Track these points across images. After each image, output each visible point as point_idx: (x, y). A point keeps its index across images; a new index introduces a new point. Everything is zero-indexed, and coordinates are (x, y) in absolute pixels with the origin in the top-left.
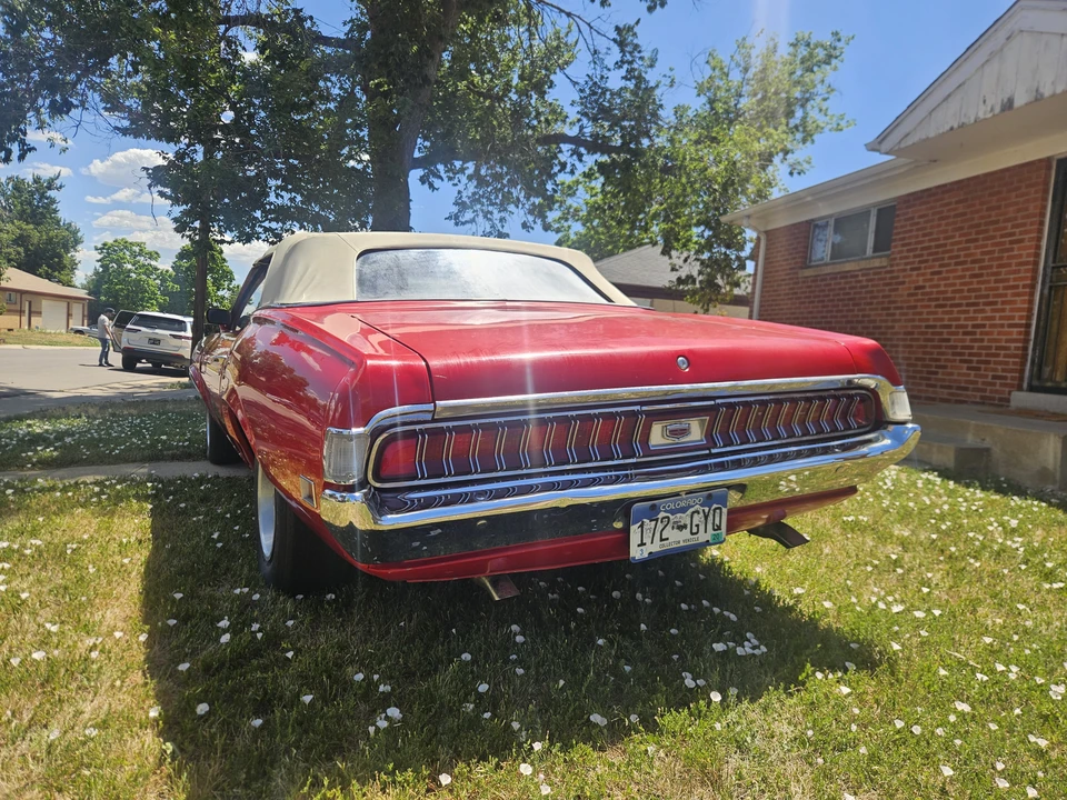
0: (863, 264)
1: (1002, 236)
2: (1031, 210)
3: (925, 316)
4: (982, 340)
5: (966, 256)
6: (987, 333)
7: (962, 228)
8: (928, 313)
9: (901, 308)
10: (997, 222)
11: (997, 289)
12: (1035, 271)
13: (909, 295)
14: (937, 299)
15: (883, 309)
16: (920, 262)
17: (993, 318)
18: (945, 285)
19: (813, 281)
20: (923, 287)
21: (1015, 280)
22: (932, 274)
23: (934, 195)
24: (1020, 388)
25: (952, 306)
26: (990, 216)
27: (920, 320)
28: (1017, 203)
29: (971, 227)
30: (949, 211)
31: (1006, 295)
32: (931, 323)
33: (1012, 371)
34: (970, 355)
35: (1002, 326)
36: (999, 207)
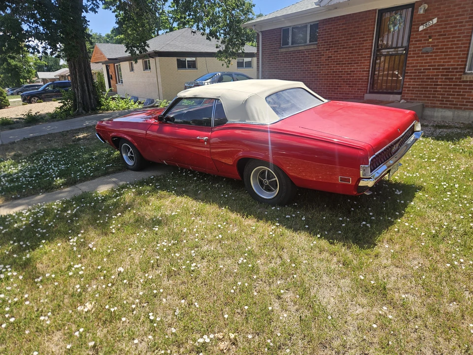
0: (307, 47)
1: (360, 38)
2: (370, 29)
3: (332, 68)
4: (354, 77)
5: (347, 45)
6: (355, 74)
7: (345, 34)
8: (333, 67)
9: (323, 65)
10: (358, 33)
11: (358, 58)
12: (371, 51)
13: (326, 60)
14: (337, 61)
15: (315, 65)
16: (329, 47)
17: (357, 68)
18: (340, 56)
19: (285, 54)
20: (331, 57)
21: (364, 55)
22: (334, 52)
23: (334, 20)
24: (367, 93)
25: (342, 64)
26: (355, 30)
27: (331, 69)
28: (365, 26)
29: (348, 34)
30: (340, 27)
31: (362, 60)
32: (335, 71)
33: (364, 87)
34: (349, 82)
35: (360, 71)
36: (358, 27)
